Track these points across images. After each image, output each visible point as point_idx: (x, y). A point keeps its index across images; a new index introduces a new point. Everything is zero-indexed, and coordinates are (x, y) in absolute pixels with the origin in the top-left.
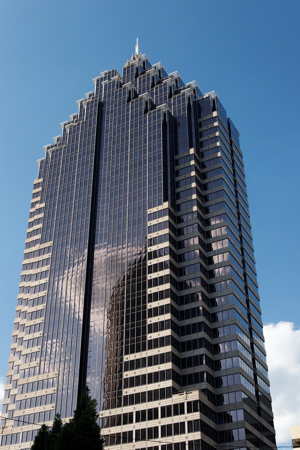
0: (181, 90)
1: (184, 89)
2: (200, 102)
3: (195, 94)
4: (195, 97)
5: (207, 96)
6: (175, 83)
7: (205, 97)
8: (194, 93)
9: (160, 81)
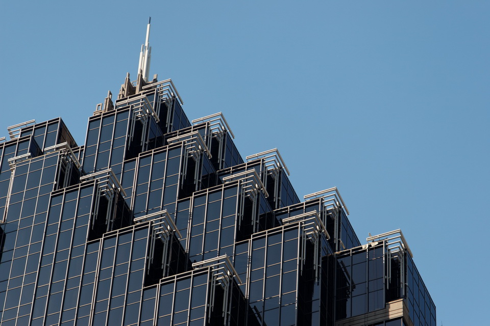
0: (285, 214)
1: (296, 210)
2: (346, 261)
3: (331, 233)
4: (331, 242)
5: (374, 245)
6: (264, 189)
7: (365, 246)
8: (330, 228)
9: (213, 175)
